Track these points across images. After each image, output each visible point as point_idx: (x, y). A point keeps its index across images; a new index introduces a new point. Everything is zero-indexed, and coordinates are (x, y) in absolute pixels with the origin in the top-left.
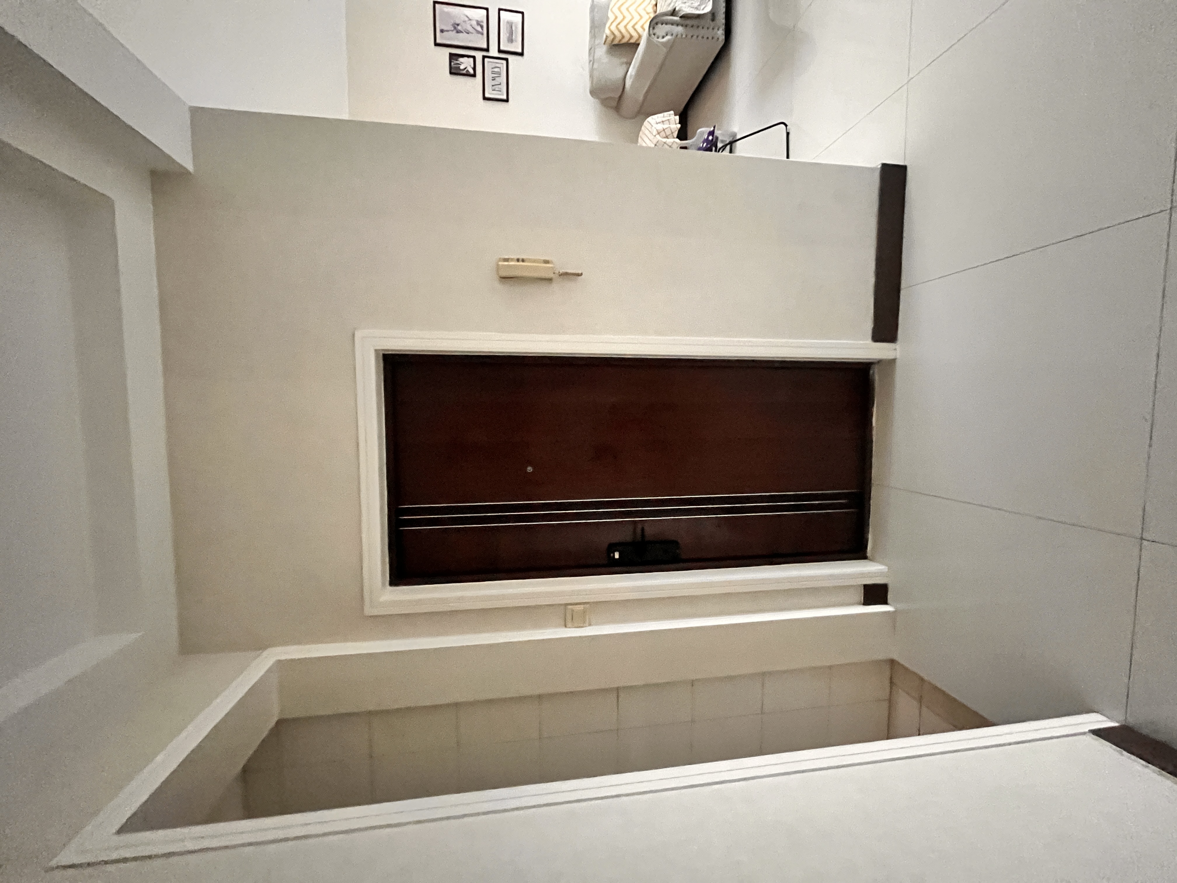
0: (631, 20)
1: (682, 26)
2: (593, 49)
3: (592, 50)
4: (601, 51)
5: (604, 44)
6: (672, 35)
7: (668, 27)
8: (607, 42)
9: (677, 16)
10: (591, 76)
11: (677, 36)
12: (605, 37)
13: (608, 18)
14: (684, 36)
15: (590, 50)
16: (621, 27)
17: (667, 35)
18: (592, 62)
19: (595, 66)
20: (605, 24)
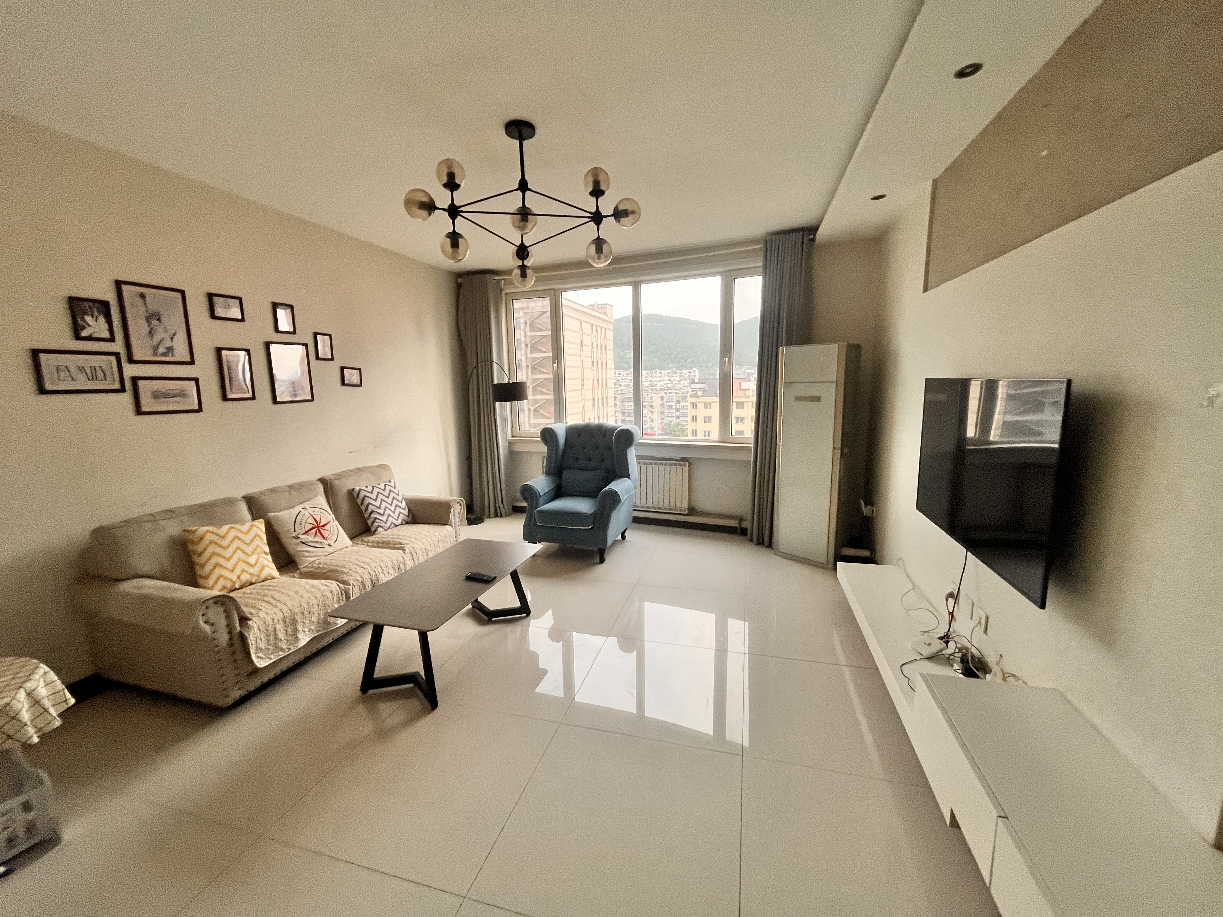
0: (224, 558)
1: (231, 639)
2: (174, 515)
3: (170, 513)
4: (173, 529)
5: (184, 531)
6: (214, 632)
7: (222, 622)
8: (187, 534)
9: (240, 626)
10: (127, 523)
11: (215, 639)
12: (194, 528)
13: (220, 525)
14: (217, 649)
15: (171, 511)
16: (212, 548)
17: (212, 625)
18: (153, 518)
19: (147, 526)
20: (211, 524)
